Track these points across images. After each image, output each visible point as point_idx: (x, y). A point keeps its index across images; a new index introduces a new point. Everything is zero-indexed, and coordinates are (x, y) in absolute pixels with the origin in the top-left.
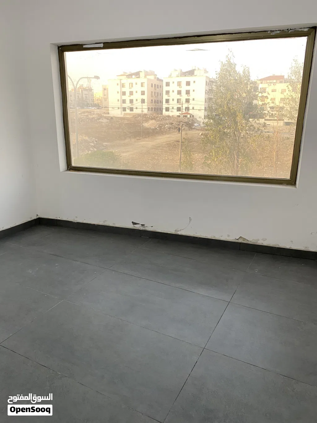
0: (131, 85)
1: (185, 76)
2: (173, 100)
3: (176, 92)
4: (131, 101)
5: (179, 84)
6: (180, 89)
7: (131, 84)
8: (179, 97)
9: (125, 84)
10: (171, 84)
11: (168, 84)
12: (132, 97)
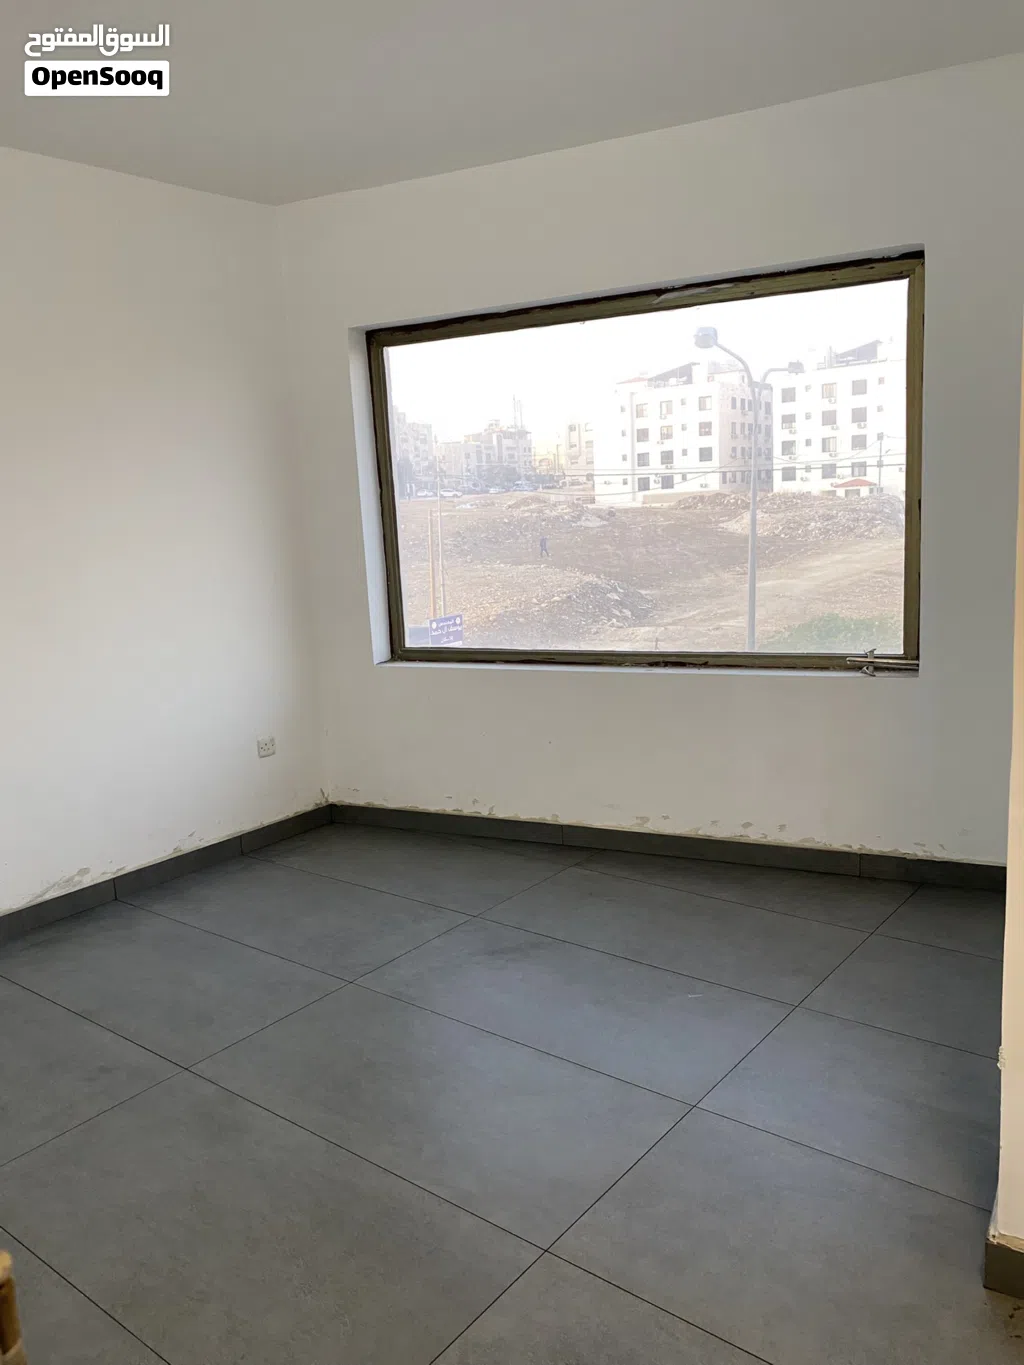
0: (667, 407)
1: (847, 365)
2: (808, 443)
3: (817, 418)
4: (667, 457)
5: (828, 391)
6: (829, 407)
7: (664, 405)
8: (827, 431)
9: (644, 407)
10: (800, 394)
11: (789, 395)
12: (668, 446)
